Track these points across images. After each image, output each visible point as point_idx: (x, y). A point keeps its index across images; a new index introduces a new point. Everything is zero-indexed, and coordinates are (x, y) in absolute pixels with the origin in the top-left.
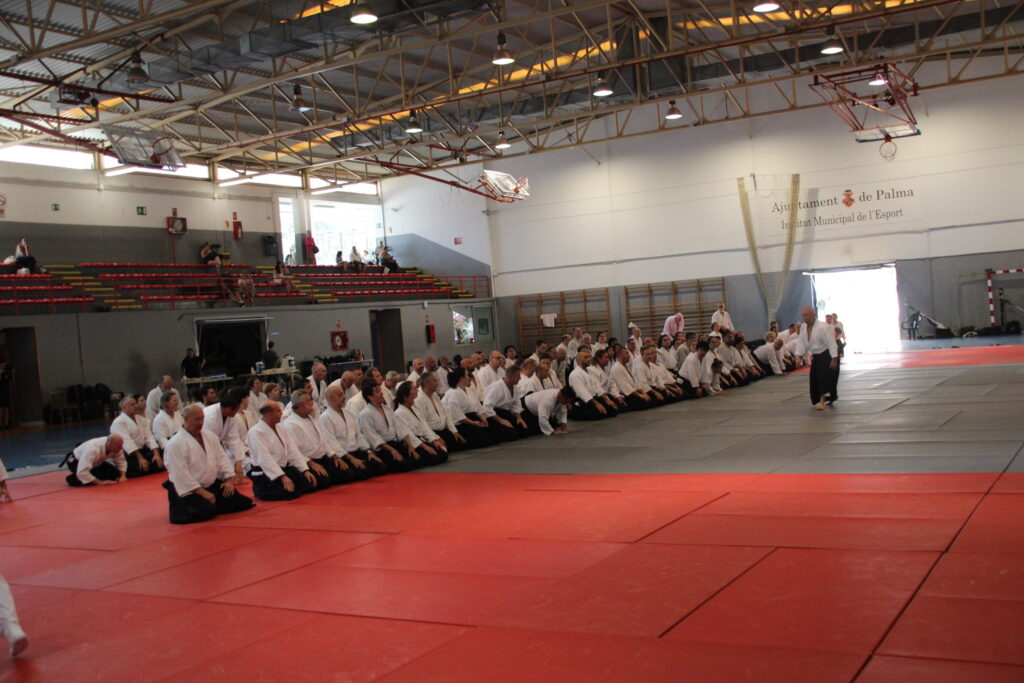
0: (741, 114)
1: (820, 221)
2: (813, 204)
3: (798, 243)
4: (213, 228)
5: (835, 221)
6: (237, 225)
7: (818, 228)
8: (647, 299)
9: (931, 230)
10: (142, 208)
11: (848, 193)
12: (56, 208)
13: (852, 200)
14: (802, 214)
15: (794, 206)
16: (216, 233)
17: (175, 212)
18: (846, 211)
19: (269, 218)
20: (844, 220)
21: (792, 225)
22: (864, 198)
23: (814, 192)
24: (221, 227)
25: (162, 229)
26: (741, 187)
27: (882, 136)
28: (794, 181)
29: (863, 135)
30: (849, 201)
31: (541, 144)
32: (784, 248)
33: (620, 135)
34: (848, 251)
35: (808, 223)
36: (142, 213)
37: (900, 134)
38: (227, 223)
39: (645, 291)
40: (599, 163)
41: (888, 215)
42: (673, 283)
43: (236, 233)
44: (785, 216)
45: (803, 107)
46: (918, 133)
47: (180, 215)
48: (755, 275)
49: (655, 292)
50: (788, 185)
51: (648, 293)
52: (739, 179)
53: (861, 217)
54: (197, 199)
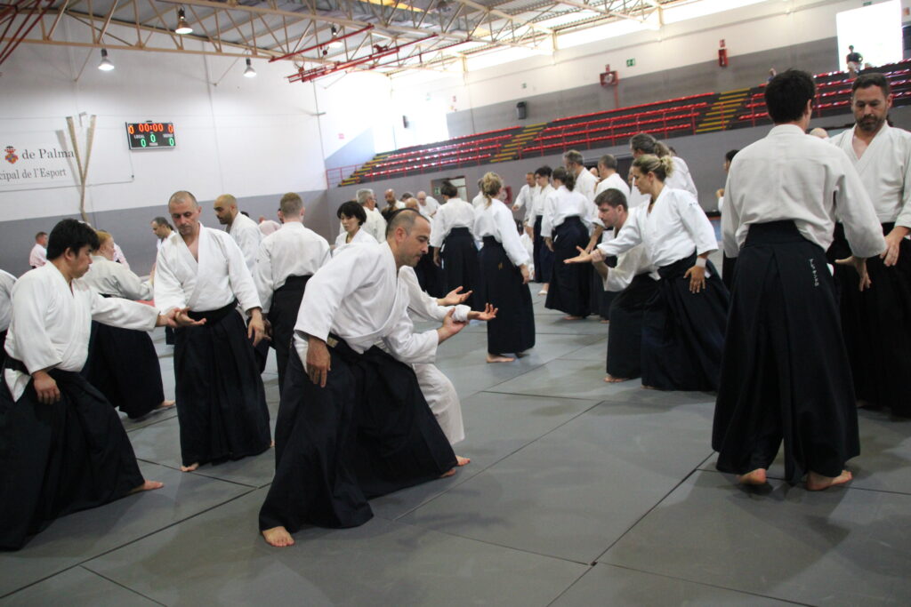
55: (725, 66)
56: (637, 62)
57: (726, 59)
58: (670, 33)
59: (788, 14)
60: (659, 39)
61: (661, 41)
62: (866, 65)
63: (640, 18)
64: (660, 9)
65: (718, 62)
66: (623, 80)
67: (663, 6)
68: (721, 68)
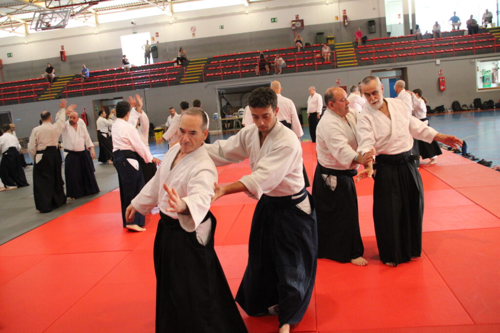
4: (327, 22)
6: (345, 17)
10: (274, 19)
12: (222, 27)
16: (330, 25)
17: (297, 17)
19: (374, 9)
24: (333, 21)
25: (288, 28)
36: (274, 21)
38: (337, 18)
43: (344, 22)
47: (300, 18)
54: (315, 7)
55: (65, 60)
56: (14, 54)
57: (65, 57)
58: (31, 40)
59: (96, 34)
60: (26, 42)
61: (27, 44)
62: (132, 65)
63: (10, 29)
64: (25, 24)
65: (60, 59)
66: (6, 65)
67: (28, 23)
68: (62, 62)
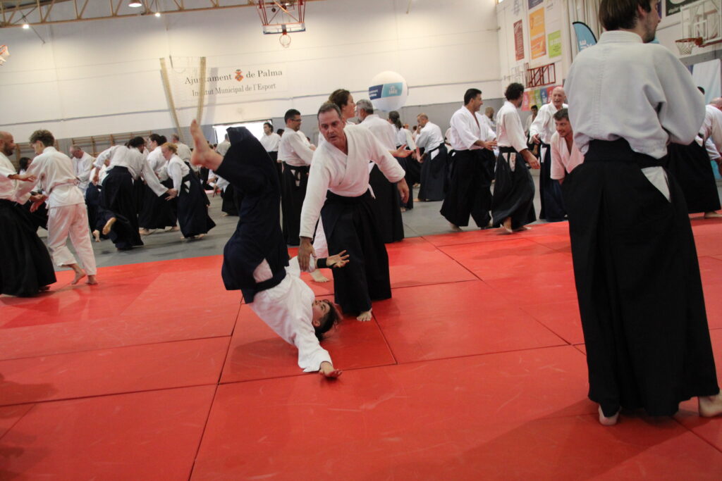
0: (177, 9)
1: (220, 91)
2: (214, 79)
3: (206, 106)
5: (230, 91)
7: (218, 95)
8: (92, 148)
9: (294, 98)
11: (239, 72)
13: (242, 77)
14: (207, 86)
15: (202, 80)
18: (238, 84)
20: (236, 91)
21: (202, 93)
22: (250, 75)
23: (214, 70)
26: (163, 64)
27: (281, 31)
28: (202, 62)
29: (269, 29)
30: (239, 77)
31: (7, 21)
32: (196, 110)
33: (79, 18)
34: (240, 112)
35: (211, 92)
37: (293, 30)
39: (89, 142)
40: (44, 42)
41: (266, 88)
42: (112, 136)
44: (196, 87)
45: (224, 7)
46: (304, 30)
48: (175, 129)
49: (97, 143)
50: (197, 65)
51: (92, 143)
52: (161, 59)
53: (248, 89)
